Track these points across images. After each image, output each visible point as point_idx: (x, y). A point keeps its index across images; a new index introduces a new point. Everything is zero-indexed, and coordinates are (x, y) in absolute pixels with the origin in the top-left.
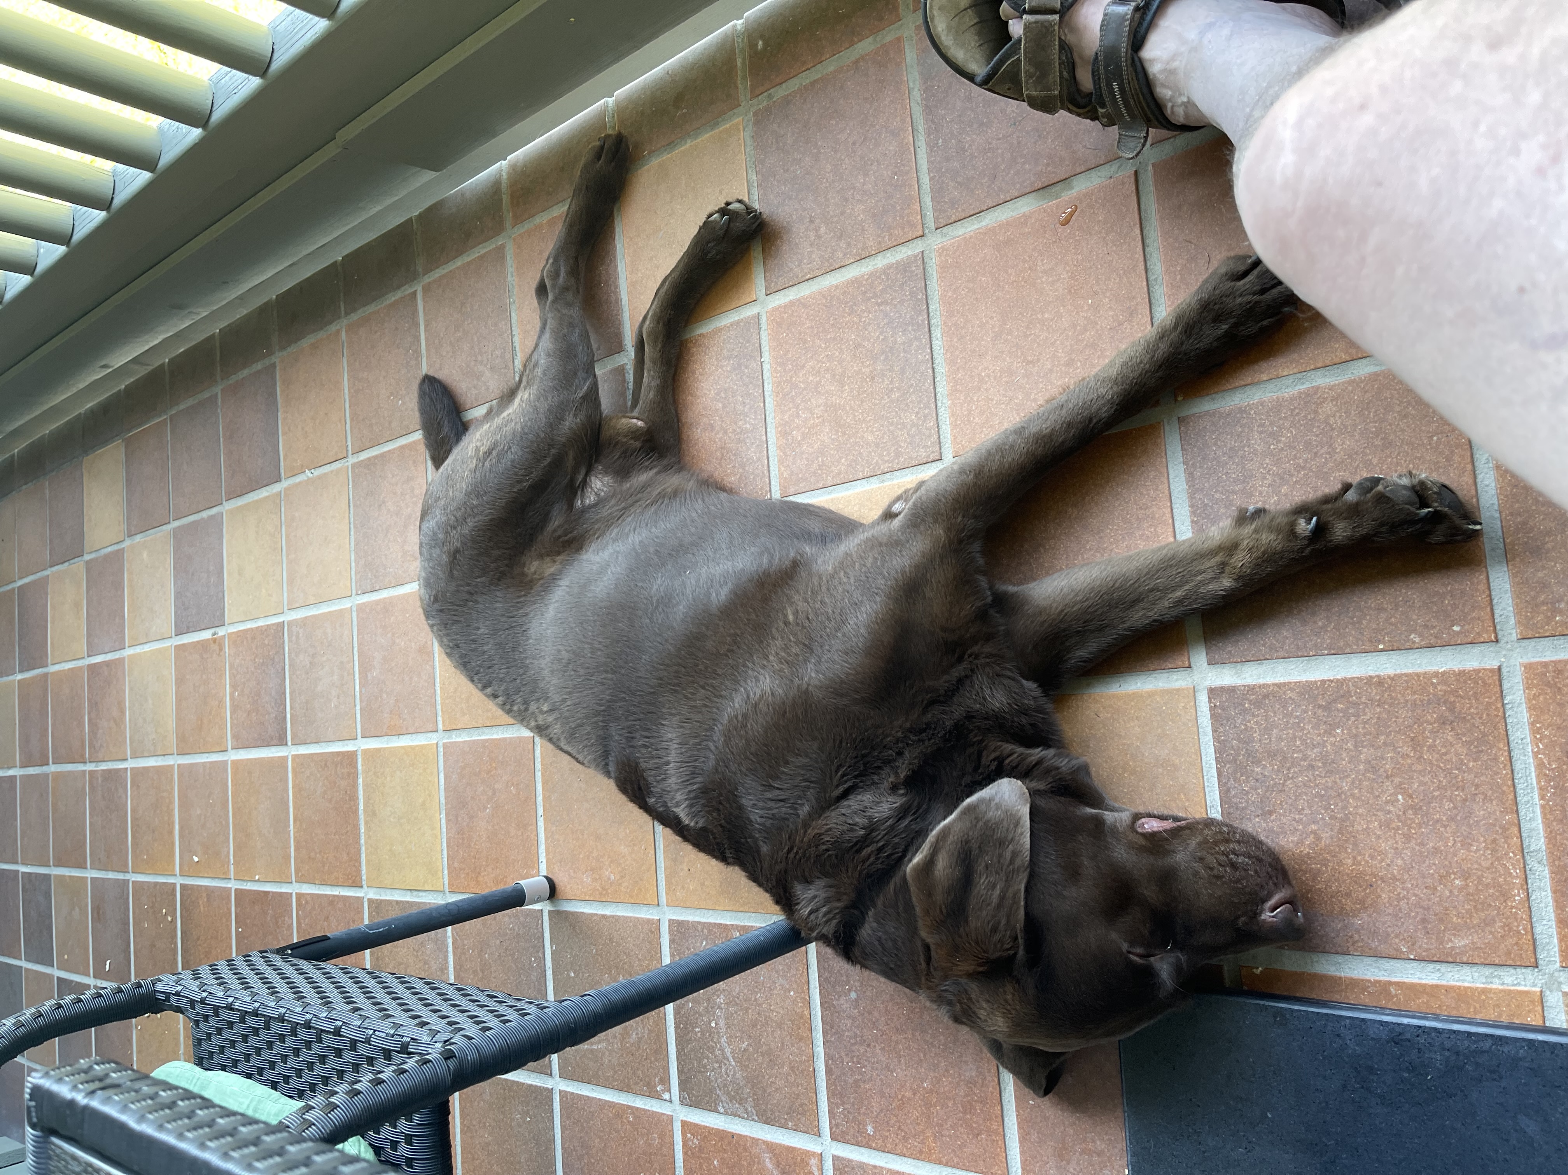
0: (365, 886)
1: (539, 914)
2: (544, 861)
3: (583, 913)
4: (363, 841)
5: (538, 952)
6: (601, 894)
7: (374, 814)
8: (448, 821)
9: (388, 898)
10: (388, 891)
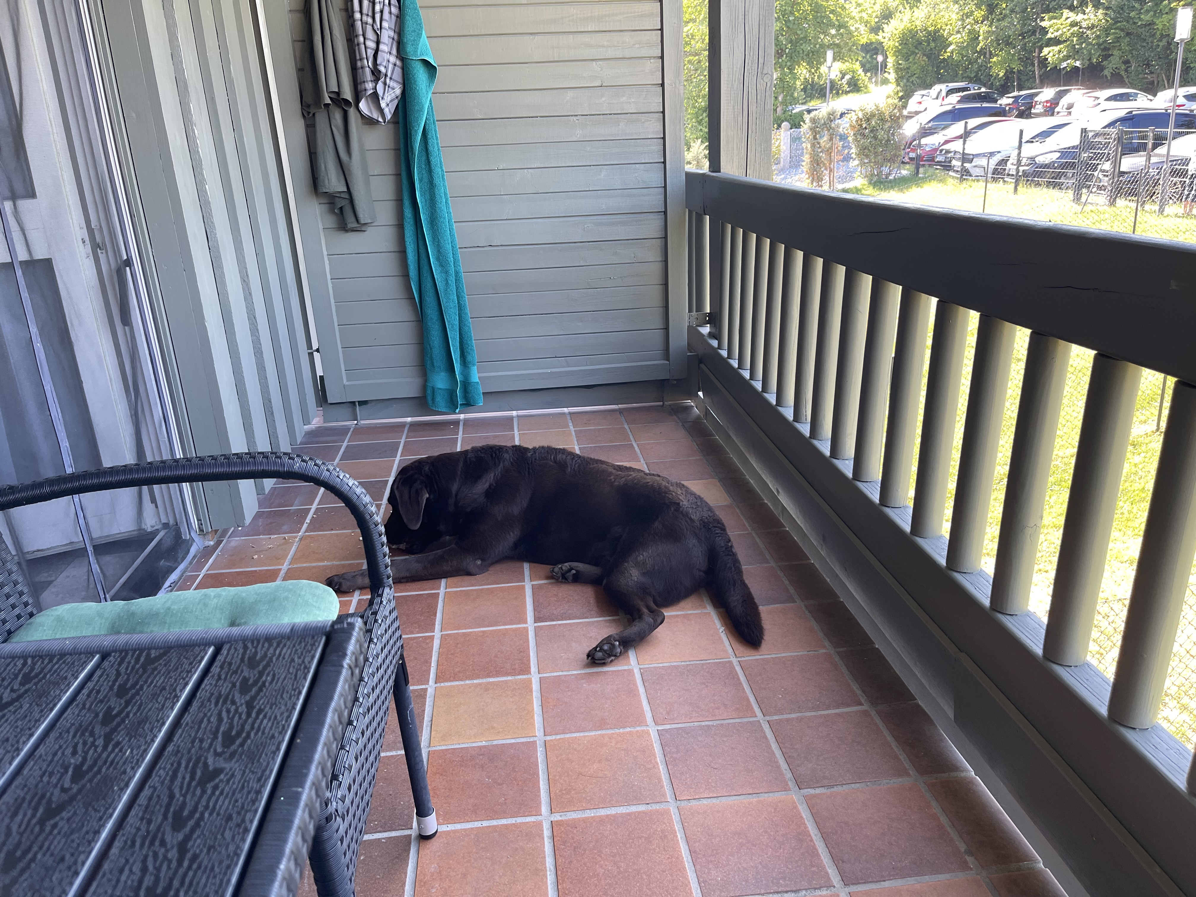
0: (436, 685)
1: (409, 826)
2: (448, 829)
3: (408, 866)
4: (467, 682)
5: (381, 827)
6: (421, 881)
7: (487, 690)
8: (480, 748)
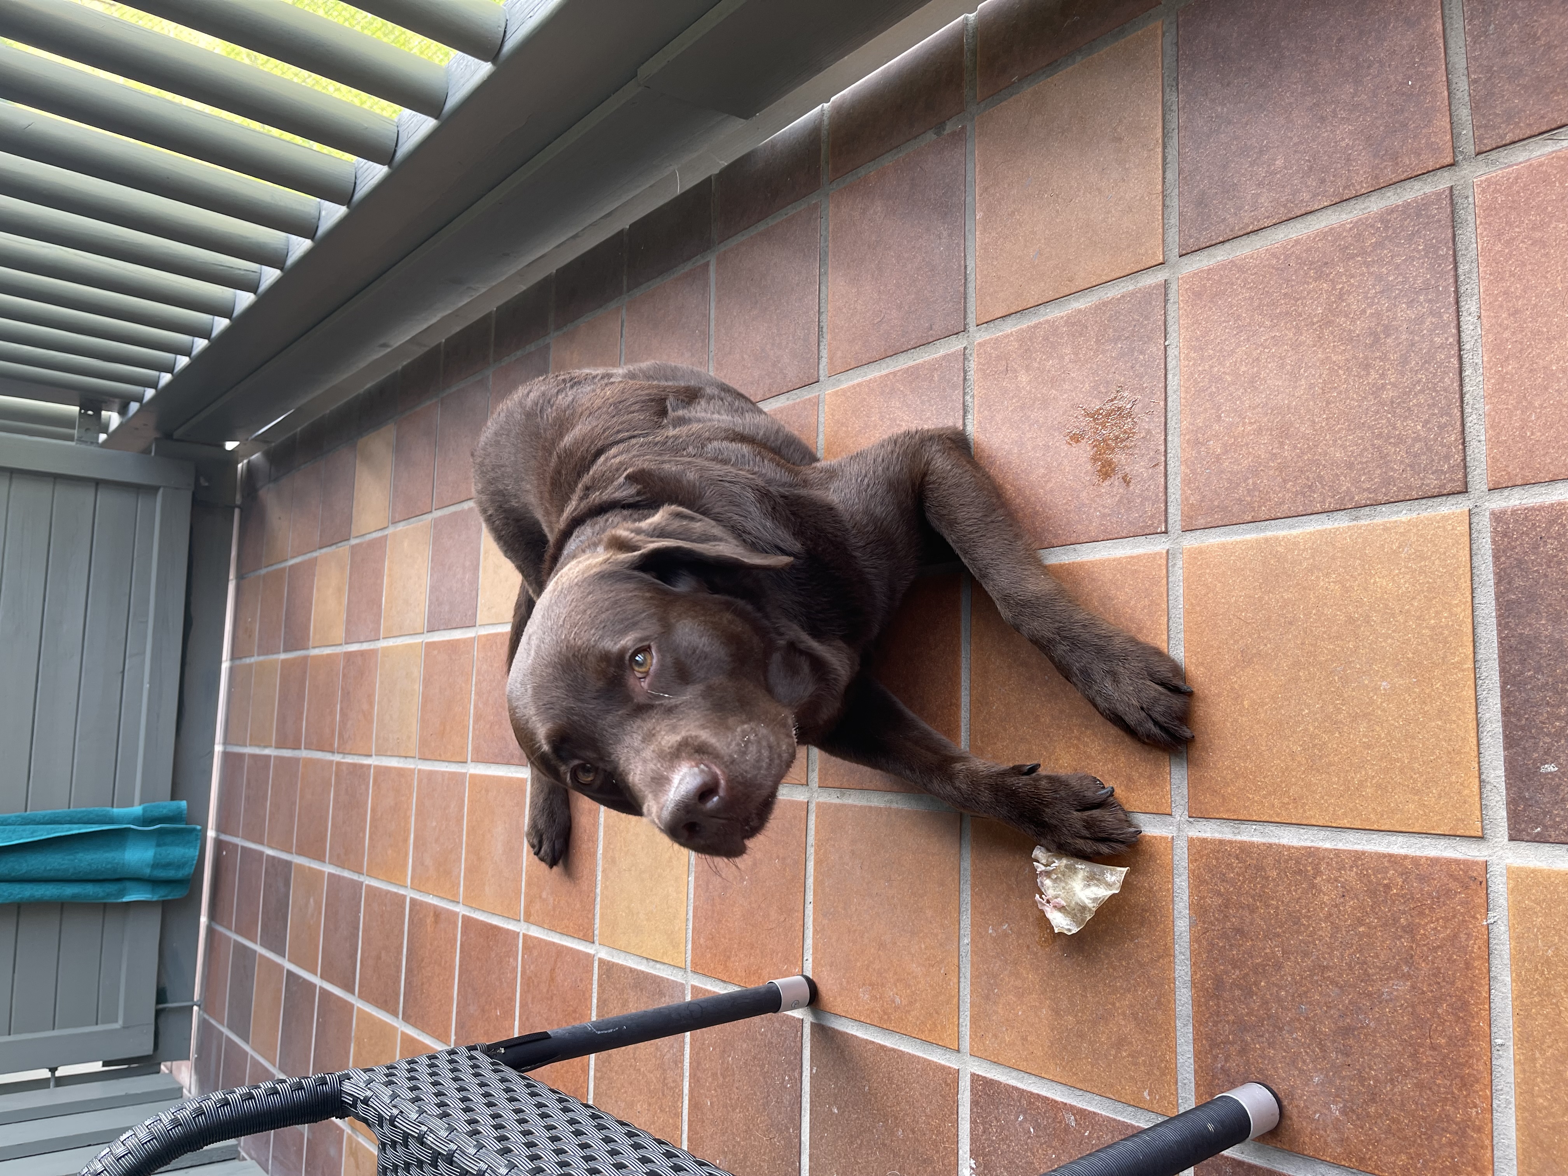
0: (597, 942)
1: (799, 1025)
2: (810, 960)
3: (857, 1037)
4: (598, 891)
5: (794, 1071)
6: (881, 1018)
7: (613, 861)
8: (696, 888)
9: (621, 962)
10: (623, 955)
